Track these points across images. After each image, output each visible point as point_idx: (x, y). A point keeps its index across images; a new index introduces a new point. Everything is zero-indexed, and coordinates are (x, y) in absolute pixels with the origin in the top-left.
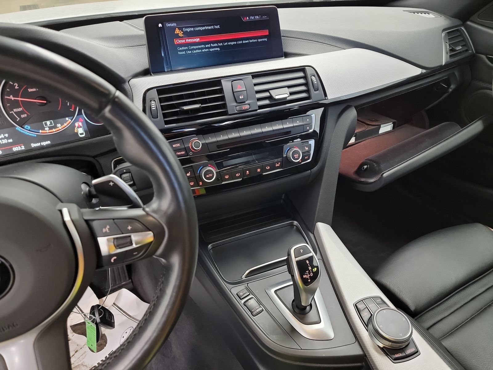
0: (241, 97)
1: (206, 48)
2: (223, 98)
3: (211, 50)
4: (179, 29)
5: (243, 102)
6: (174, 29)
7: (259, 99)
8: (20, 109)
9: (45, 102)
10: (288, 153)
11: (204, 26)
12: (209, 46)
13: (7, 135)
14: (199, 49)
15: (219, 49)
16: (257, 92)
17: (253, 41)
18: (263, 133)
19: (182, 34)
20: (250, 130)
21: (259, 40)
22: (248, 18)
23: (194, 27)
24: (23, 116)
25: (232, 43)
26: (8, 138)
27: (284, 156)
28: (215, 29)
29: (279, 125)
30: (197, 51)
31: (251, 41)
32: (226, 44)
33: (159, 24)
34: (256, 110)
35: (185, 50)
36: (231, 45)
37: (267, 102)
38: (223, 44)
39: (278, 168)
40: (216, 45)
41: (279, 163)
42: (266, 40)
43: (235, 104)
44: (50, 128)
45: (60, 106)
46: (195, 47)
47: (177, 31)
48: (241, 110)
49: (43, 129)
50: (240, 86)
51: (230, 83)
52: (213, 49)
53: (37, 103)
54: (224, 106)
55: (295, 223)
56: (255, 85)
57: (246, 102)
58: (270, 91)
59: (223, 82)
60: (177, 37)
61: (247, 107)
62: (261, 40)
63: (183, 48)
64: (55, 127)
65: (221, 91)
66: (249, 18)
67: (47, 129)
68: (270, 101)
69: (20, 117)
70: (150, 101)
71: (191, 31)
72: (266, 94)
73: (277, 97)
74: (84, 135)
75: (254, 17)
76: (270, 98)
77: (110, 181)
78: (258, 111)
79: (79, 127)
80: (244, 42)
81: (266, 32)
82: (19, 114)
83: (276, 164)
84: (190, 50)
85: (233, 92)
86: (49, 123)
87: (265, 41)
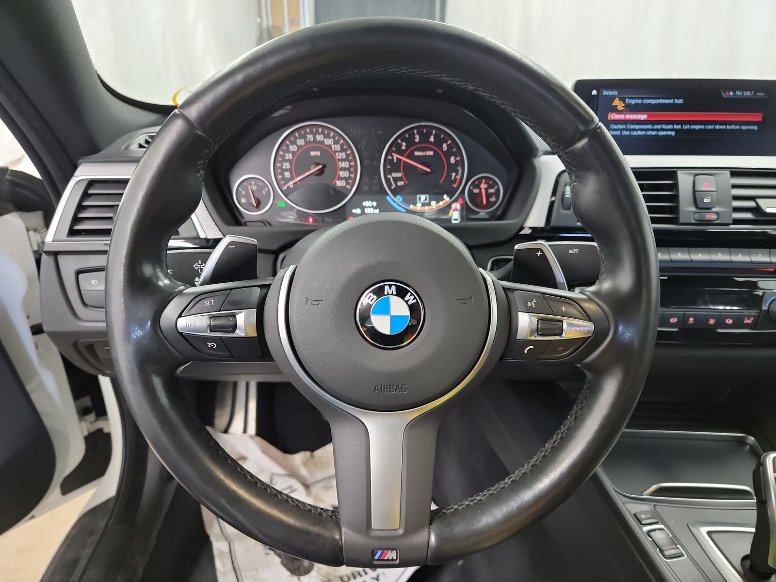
0: (706, 200)
1: (653, 130)
2: (675, 198)
3: (661, 133)
4: (620, 99)
5: (708, 208)
6: (613, 98)
7: (737, 210)
8: (399, 175)
9: (429, 170)
10: (772, 305)
11: (659, 98)
12: (659, 127)
13: (375, 204)
14: (642, 130)
15: (673, 133)
16: (736, 198)
17: (733, 127)
18: (732, 262)
19: (623, 107)
20: (709, 253)
21: (744, 128)
22: (731, 93)
23: (642, 98)
24: (400, 183)
25: (697, 127)
26: (374, 208)
27: (765, 308)
28: (674, 104)
29: (763, 255)
30: (639, 133)
31: (728, 127)
32: (687, 127)
33: (593, 90)
34: (728, 225)
35: (621, 130)
36: (694, 129)
37: (749, 216)
38: (682, 126)
39: (747, 326)
40: (670, 127)
41: (752, 319)
42: (756, 128)
43: (694, 209)
44: (423, 205)
45: (443, 178)
46: (637, 127)
47: (617, 102)
48: (702, 219)
49: (415, 204)
50: (706, 184)
51: (691, 178)
52: (665, 133)
53: (419, 170)
54: (675, 210)
55: (751, 439)
56: (734, 186)
57: (714, 210)
58: (759, 200)
59: (680, 175)
60: (615, 110)
61: (713, 217)
62: (747, 127)
63: (619, 127)
64: (429, 204)
65: (675, 187)
66: (734, 93)
67: (419, 205)
68: (754, 215)
69: (396, 184)
70: (565, 186)
71: (636, 104)
72: (751, 204)
73: (769, 210)
74: (457, 222)
75: (743, 94)
76: (757, 210)
77: (538, 249)
78: (731, 226)
79: (456, 210)
80: (717, 127)
81: (759, 117)
82: (396, 180)
83: (746, 318)
84: (627, 130)
85: (694, 191)
86: (424, 198)
87: (753, 130)
